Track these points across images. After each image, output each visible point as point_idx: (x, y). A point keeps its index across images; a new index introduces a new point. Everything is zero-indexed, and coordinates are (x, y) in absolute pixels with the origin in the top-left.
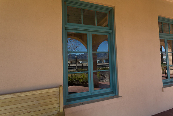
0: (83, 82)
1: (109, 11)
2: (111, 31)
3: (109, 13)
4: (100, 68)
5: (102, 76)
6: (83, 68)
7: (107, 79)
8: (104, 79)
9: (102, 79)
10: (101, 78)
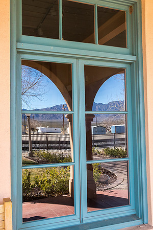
0: (52, 192)
1: (131, 7)
2: (133, 58)
3: (131, 11)
4: (101, 150)
5: (106, 172)
6: (48, 148)
7: (119, 181)
8: (111, 183)
9: (106, 183)
10: (102, 180)
